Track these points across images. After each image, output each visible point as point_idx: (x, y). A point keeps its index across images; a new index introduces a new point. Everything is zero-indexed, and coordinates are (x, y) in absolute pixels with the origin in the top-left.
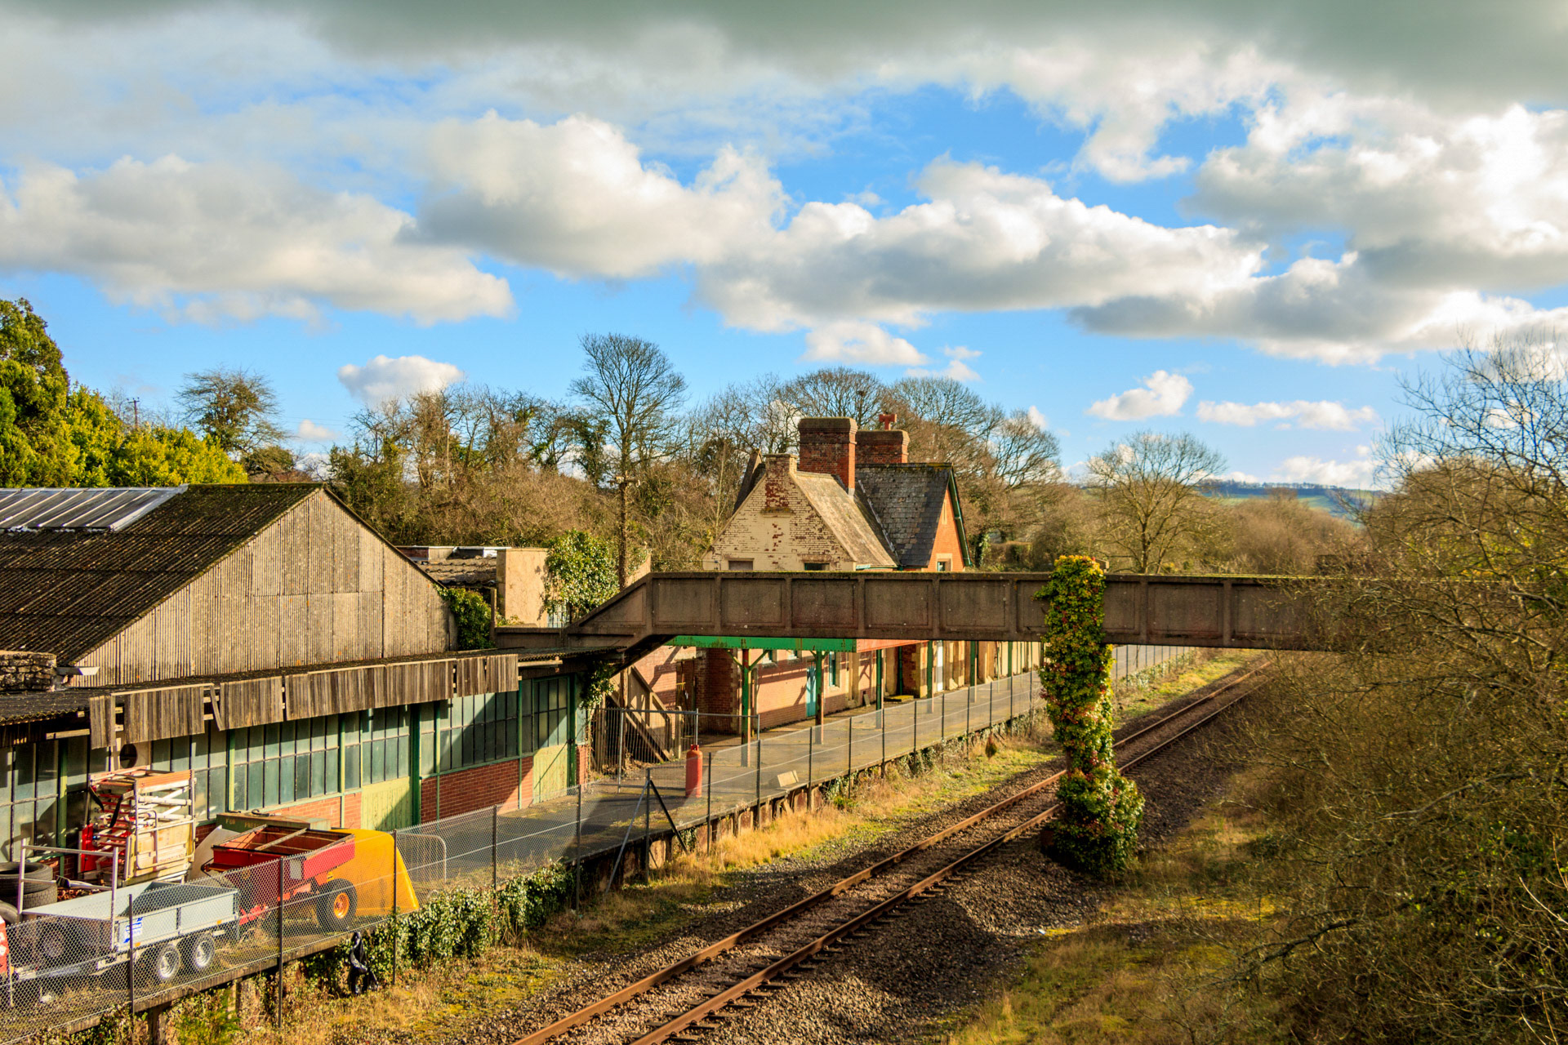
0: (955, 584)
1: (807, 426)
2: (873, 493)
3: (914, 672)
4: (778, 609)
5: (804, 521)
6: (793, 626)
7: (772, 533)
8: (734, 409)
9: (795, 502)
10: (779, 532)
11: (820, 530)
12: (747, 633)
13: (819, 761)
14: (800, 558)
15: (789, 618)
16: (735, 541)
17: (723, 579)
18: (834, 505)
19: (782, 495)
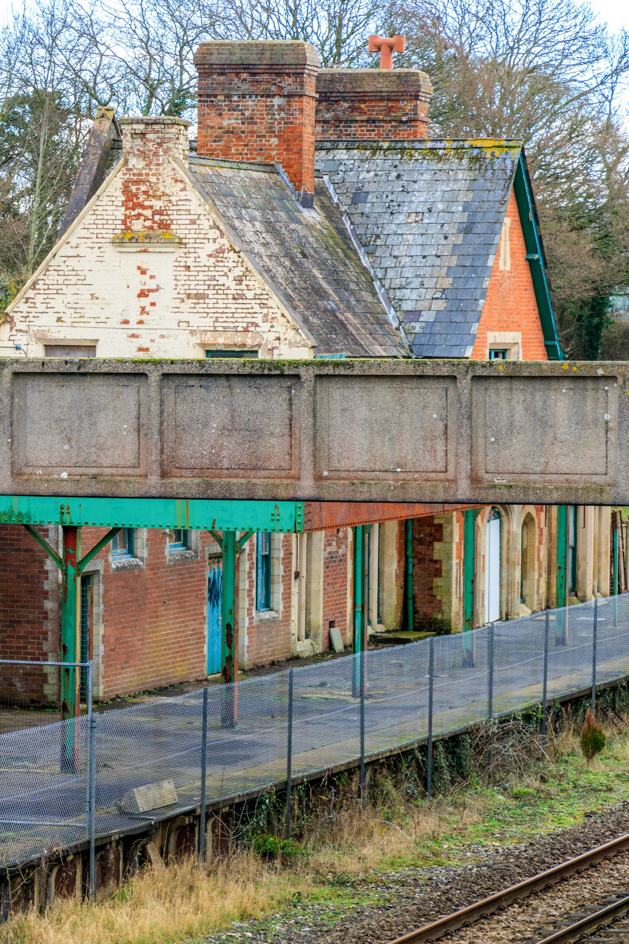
0: (504, 385)
1: (214, 59)
2: (354, 202)
3: (438, 582)
4: (132, 437)
5: (204, 260)
6: (164, 475)
7: (138, 282)
8: (65, 25)
9: (185, 219)
10: (152, 285)
11: (239, 280)
12: (68, 488)
13: (223, 761)
14: (196, 339)
15: (155, 456)
16: (58, 303)
17: (16, 374)
18: (270, 227)
19: (157, 204)
